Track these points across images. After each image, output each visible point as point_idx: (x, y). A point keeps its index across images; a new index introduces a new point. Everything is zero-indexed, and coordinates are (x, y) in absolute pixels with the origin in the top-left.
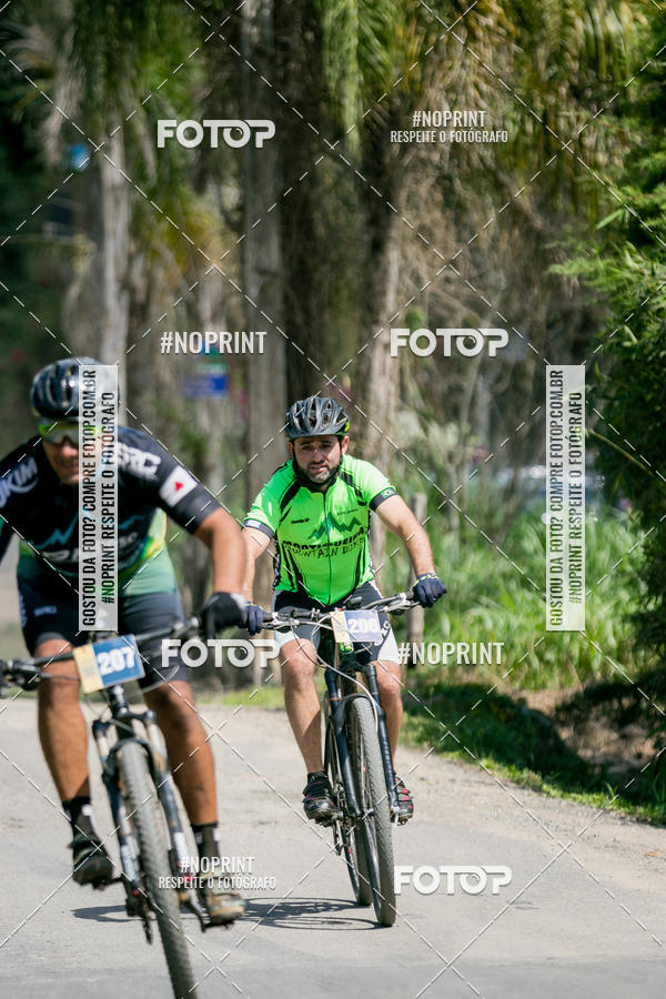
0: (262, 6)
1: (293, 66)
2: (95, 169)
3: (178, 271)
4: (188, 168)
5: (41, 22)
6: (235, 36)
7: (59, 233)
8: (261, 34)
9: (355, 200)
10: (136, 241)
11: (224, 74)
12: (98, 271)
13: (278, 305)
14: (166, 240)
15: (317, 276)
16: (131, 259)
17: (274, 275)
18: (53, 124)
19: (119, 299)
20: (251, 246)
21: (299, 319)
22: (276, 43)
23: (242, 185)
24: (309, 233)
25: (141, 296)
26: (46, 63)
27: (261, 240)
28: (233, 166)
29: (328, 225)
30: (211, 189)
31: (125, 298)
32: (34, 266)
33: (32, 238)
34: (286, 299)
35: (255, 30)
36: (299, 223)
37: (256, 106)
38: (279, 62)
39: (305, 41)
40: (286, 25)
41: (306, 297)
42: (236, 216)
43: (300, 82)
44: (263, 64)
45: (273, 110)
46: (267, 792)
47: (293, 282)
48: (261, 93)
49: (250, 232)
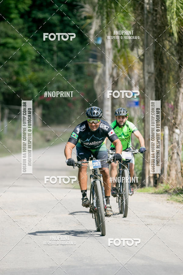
1: (158, 16)
2: (103, 44)
3: (126, 72)
4: (129, 44)
5: (89, 4)
6: (143, 8)
7: (93, 61)
8: (149, 7)
9: (175, 53)
10: (114, 63)
11: (139, 18)
12: (104, 72)
13: (153, 82)
14: (123, 64)
15: (164, 74)
16: (113, 69)
17: (152, 74)
18: (92, 32)
19: (109, 80)
20: (146, 66)
21: (159, 86)
22: (154, 9)
23: (144, 49)
24: (162, 62)
25: (116, 79)
26: (90, 15)
27: (149, 64)
28: (141, 43)
29: (167, 60)
30: (135, 49)
31: (111, 79)
32: (86, 70)
33: (86, 63)
34: (156, 80)
35: (148, 6)
36: (159, 59)
37: (148, 27)
38: (154, 15)
39: (162, 9)
40: (156, 5)
41: (161, 80)
42: (142, 57)
43: (160, 20)
44: (150, 15)
45: (152, 28)
46: (149, 216)
47: (157, 75)
48: (149, 24)
49: (146, 61)
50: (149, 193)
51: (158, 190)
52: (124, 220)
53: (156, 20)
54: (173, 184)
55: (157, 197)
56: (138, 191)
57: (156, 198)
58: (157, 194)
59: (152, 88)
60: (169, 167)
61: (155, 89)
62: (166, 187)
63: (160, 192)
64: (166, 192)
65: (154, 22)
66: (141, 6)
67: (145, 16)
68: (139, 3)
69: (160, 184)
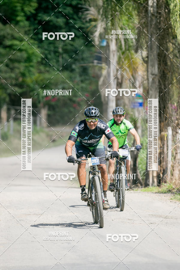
0: (154, 2)
1: (162, 19)
2: (108, 46)
3: (130, 74)
4: (134, 46)
5: (93, 6)
6: (147, 11)
7: (98, 63)
8: (153, 10)
9: (178, 55)
10: (118, 66)
11: (143, 21)
12: (109, 74)
13: (157, 83)
15: (168, 76)
16: (117, 70)
17: (156, 75)
18: (97, 34)
19: (114, 81)
20: (150, 67)
21: (163, 87)
22: (157, 12)
23: (148, 51)
24: (166, 64)
25: (120, 81)
26: (95, 17)
27: (153, 66)
28: (145, 45)
29: (171, 62)
30: (140, 51)
31: (116, 80)
32: (91, 72)
33: (91, 64)
34: (159, 81)
35: (152, 9)
36: (163, 61)
37: (152, 29)
38: (158, 18)
39: (165, 12)
40: (160, 8)
41: (165, 81)
42: (146, 59)
43: (164, 23)
44: (154, 18)
45: (156, 31)
46: (153, 215)
47: (161, 77)
48: (153, 26)
49: (150, 64)
50: (153, 193)
51: (161, 189)
52: (128, 219)
53: (160, 23)
54: (176, 183)
55: (161, 196)
56: (141, 190)
57: (159, 197)
58: (160, 193)
59: (156, 89)
60: (173, 167)
61: (158, 90)
62: (169, 187)
63: (163, 191)
64: (170, 191)
65: (158, 24)
66: (145, 9)
67: (149, 19)
68: (143, 6)
69: (163, 183)
